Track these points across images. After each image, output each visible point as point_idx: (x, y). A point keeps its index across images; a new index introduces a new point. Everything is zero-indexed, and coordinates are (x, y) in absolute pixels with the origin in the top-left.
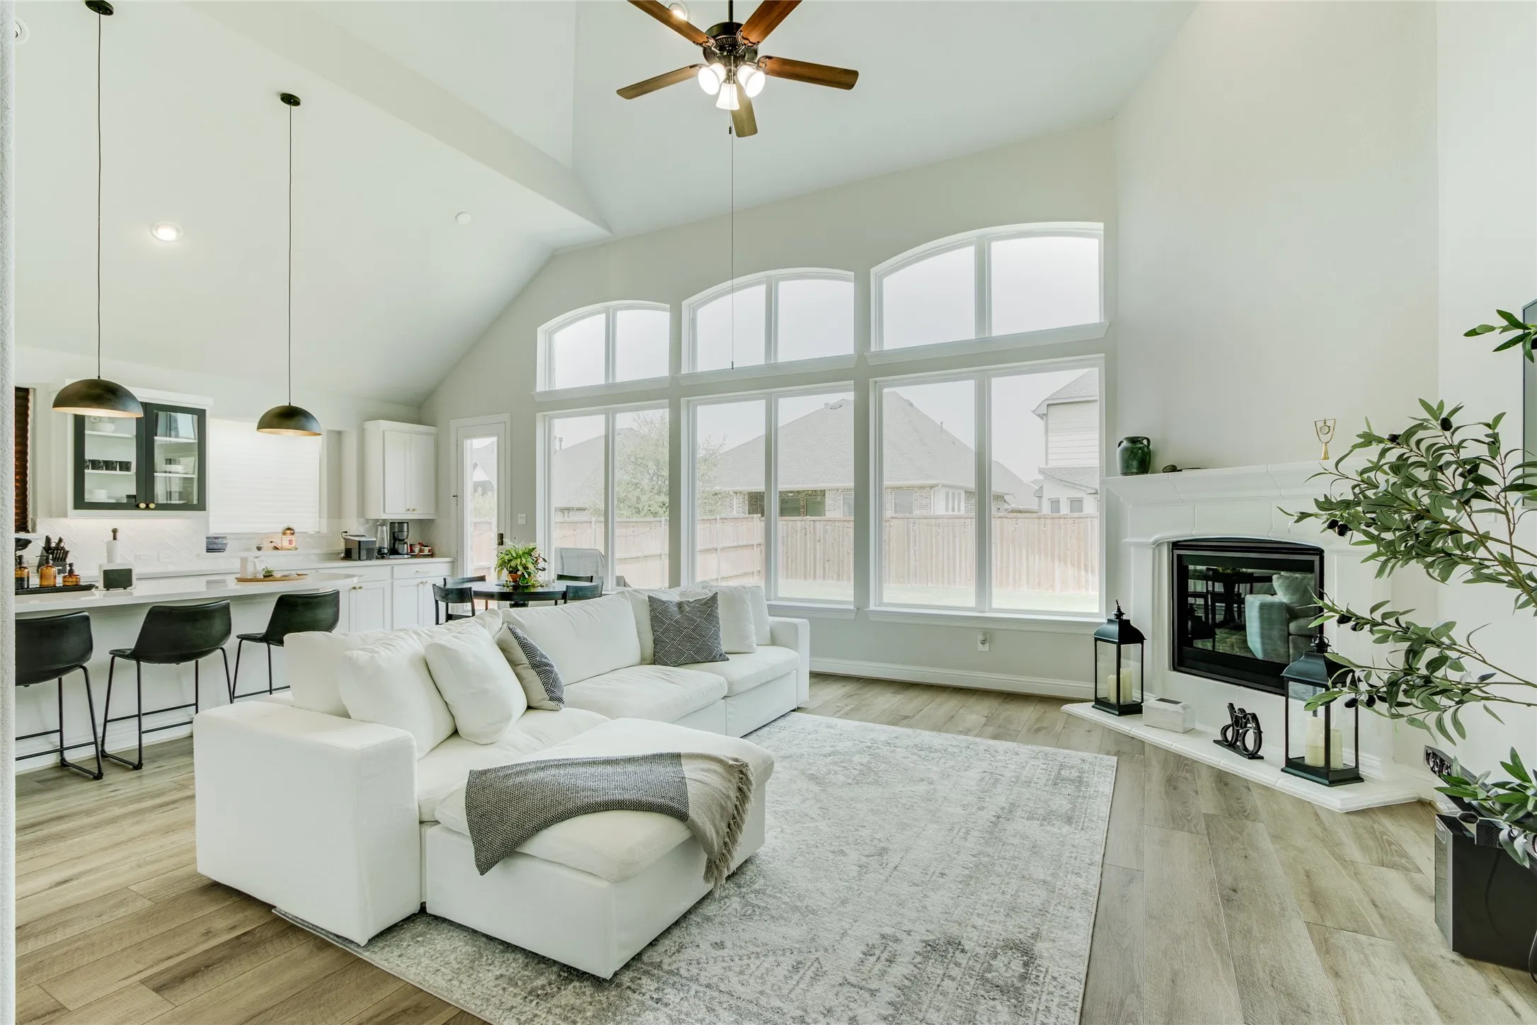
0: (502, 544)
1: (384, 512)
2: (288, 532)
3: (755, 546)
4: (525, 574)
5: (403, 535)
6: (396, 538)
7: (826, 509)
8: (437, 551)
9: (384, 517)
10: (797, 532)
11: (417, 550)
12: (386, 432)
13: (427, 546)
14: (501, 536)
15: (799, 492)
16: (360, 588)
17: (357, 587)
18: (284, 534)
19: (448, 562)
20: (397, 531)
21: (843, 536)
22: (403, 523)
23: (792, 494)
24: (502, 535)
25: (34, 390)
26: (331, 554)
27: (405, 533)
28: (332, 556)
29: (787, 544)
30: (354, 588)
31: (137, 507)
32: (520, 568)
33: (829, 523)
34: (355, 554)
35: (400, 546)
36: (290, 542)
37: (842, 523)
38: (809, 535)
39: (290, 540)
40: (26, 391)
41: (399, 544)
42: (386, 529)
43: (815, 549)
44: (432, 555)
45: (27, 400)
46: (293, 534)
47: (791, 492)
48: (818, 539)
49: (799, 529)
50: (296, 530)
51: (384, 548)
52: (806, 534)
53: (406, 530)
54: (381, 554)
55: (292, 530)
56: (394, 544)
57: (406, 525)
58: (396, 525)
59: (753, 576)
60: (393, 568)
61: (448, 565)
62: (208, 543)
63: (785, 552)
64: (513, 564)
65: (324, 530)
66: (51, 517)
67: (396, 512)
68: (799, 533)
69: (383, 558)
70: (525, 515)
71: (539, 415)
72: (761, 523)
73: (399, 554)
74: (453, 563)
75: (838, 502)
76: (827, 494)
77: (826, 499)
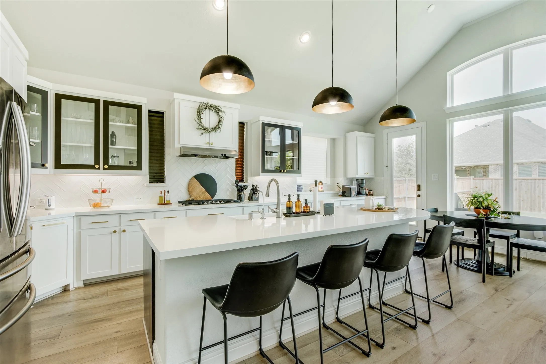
0: (420, 190)
1: (357, 174)
2: (320, 183)
6: (360, 187)
7: (490, 174)
8: (375, 193)
9: (357, 177)
10: (499, 185)
11: (368, 192)
12: (358, 137)
13: (371, 190)
14: (419, 186)
15: (468, 167)
20: (360, 183)
22: (363, 179)
23: (464, 168)
25: (247, 123)
26: (337, 193)
27: (364, 184)
28: (337, 195)
31: (281, 171)
33: (523, 181)
34: (345, 194)
35: (362, 191)
36: (322, 188)
40: (243, 124)
41: (362, 189)
42: (355, 182)
44: (373, 195)
45: (244, 127)
46: (322, 184)
47: (464, 167)
51: (357, 191)
53: (364, 182)
54: (356, 194)
56: (359, 189)
57: (364, 180)
58: (360, 180)
61: (384, 200)
62: (297, 188)
66: (252, 176)
67: (361, 175)
69: (357, 196)
70: (437, 175)
71: (448, 120)
72: (475, 180)
73: (361, 194)
74: (385, 199)
75: (498, 170)
76: (490, 167)
77: (489, 169)
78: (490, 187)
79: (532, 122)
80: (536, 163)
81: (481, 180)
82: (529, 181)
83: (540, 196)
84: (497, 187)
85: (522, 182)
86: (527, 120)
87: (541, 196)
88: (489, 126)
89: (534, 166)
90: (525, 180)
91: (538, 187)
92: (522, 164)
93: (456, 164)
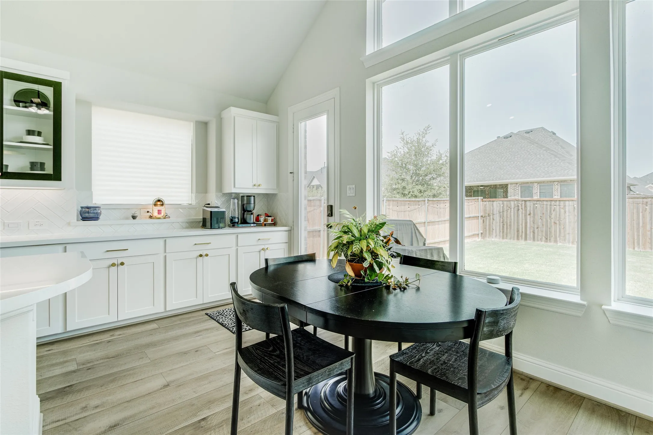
0: (332, 215)
1: (235, 187)
2: (159, 203)
3: (480, 217)
4: (376, 267)
5: (250, 207)
6: (245, 210)
7: (509, 195)
8: (278, 220)
9: (234, 191)
11: (262, 219)
12: (236, 117)
13: (270, 216)
14: (331, 209)
16: (207, 255)
17: (204, 254)
18: (155, 205)
19: (286, 231)
20: (246, 203)
21: (550, 212)
22: (251, 196)
24: (331, 206)
26: (192, 222)
27: (252, 205)
28: (192, 225)
29: (503, 216)
30: (201, 256)
32: (367, 256)
33: (538, 202)
34: (208, 224)
35: (248, 216)
36: (159, 212)
37: (549, 202)
38: (521, 210)
39: (158, 211)
41: (247, 214)
43: (526, 220)
44: (274, 224)
46: (162, 205)
48: (528, 213)
49: (513, 206)
50: (166, 202)
51: (235, 218)
52: (518, 210)
53: (252, 202)
54: (232, 223)
55: (162, 201)
56: (244, 214)
57: (252, 198)
58: (245, 198)
59: (478, 237)
60: (237, 236)
61: (286, 233)
62: (81, 213)
63: (501, 221)
64: (355, 248)
65: (194, 203)
67: (244, 187)
68: (512, 209)
69: (233, 226)
70: (354, 186)
72: (484, 202)
73: (247, 223)
74: (290, 231)
75: (517, 191)
76: (509, 186)
77: (508, 189)
78: (501, 211)
79: (557, 135)
80: (558, 182)
81: (491, 202)
82: (545, 203)
83: (556, 222)
84: (509, 211)
85: (536, 204)
86: (552, 132)
87: (558, 222)
88: (511, 137)
89: (555, 185)
90: (540, 202)
91: (554, 210)
92: (543, 183)
93: (467, 183)
